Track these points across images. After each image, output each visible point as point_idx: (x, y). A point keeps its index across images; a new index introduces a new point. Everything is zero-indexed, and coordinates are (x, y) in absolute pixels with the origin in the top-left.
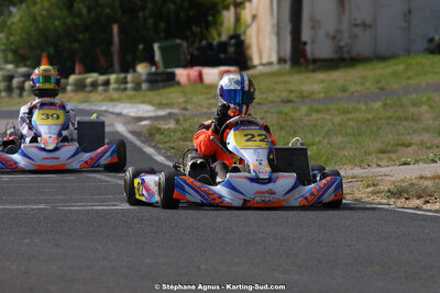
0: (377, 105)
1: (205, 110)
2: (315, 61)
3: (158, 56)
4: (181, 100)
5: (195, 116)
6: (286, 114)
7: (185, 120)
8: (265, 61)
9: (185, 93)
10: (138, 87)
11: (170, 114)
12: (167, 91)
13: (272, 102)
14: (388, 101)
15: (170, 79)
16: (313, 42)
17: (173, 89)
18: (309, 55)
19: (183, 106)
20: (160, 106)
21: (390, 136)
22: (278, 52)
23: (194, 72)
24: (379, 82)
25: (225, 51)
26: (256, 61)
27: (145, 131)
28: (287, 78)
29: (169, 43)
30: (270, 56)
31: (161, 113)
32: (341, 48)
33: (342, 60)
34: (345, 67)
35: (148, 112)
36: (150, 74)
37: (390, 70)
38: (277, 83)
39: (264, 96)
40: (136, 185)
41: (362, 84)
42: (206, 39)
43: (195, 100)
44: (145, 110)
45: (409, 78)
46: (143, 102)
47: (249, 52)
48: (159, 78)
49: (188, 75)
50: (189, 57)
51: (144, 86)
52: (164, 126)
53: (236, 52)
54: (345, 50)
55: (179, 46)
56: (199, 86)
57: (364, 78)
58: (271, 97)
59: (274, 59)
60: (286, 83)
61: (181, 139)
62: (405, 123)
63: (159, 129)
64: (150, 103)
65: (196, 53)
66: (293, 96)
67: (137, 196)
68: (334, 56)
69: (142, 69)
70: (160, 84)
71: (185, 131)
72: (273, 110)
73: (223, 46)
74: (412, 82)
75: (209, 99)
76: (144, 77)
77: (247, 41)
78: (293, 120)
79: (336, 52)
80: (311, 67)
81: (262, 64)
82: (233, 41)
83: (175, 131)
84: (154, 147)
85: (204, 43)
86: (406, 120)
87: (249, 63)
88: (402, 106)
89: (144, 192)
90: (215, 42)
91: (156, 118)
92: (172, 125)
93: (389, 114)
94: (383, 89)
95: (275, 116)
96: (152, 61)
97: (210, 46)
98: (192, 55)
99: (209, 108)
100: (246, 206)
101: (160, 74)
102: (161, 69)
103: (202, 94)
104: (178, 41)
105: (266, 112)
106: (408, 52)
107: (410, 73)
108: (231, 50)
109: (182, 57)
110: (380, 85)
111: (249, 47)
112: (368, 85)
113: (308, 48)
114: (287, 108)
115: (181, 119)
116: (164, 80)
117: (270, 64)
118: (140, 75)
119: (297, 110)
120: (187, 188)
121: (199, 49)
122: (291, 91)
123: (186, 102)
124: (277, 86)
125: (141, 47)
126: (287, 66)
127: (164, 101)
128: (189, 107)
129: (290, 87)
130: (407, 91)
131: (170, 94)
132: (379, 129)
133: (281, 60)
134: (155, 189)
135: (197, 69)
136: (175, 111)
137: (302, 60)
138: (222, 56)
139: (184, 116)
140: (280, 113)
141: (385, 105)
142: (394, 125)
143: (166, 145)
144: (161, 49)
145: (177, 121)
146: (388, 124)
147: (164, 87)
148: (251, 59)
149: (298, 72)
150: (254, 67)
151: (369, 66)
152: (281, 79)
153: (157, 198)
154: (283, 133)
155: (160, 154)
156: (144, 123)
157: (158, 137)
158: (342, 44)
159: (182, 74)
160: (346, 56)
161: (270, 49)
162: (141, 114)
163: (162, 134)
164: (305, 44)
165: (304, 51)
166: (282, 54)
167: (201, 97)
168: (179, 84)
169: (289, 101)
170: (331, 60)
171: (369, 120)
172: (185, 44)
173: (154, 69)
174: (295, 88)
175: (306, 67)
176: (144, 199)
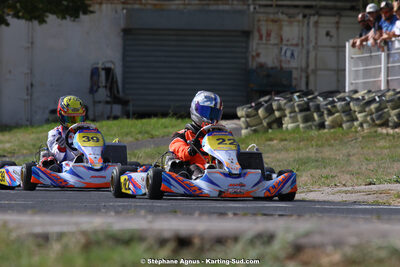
40: (122, 180)
67: (123, 190)
89: (131, 186)
100: (222, 196)
134: (142, 183)
153: (144, 190)
176: (130, 192)
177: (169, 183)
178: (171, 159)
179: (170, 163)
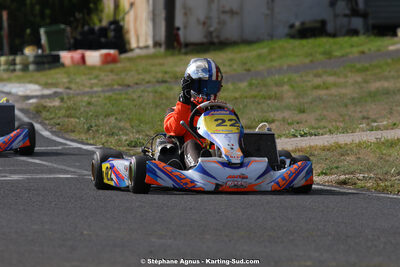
0: (244, 85)
1: (87, 90)
2: (187, 45)
3: (44, 40)
4: (65, 80)
5: (78, 94)
6: (161, 93)
7: (69, 99)
8: (142, 44)
9: (68, 74)
10: (25, 68)
11: (56, 93)
12: (53, 72)
13: (148, 82)
14: (254, 81)
15: (55, 61)
16: (185, 27)
17: (57, 70)
18: (182, 39)
19: (67, 85)
20: (46, 85)
21: (255, 113)
22: (154, 36)
23: (77, 54)
24: (245, 64)
25: (106, 36)
26: (133, 44)
27: (32, 108)
28: (161, 61)
29: (54, 28)
30: (146, 41)
31: (47, 92)
32: (211, 33)
33: (212, 44)
34: (215, 50)
35: (36, 90)
36: (37, 57)
37: (254, 53)
38: (153, 65)
39: (141, 77)
40: (104, 169)
41: (230, 66)
42: (89, 25)
43: (78, 80)
44: (32, 89)
45: (272, 60)
46: (30, 82)
47: (127, 36)
48: (45, 60)
49: (72, 58)
50: (72, 41)
51: (32, 67)
52: (49, 103)
53: (115, 37)
54: (214, 35)
55: (64, 30)
56: (82, 68)
57: (232, 60)
58: (148, 77)
59: (150, 43)
60: (161, 65)
61: (64, 116)
62: (269, 102)
63: (45, 107)
64: (37, 83)
65: (79, 37)
66: (167, 77)
67: (106, 181)
68: (205, 40)
69: (29, 51)
70: (47, 66)
71: (69, 108)
72: (150, 89)
73: (104, 31)
74: (275, 64)
75: (90, 79)
76: (31, 59)
77: (126, 26)
78: (167, 98)
79: (206, 37)
80: (183, 50)
81: (138, 47)
82: (112, 27)
83: (60, 108)
84: (40, 123)
85: (86, 28)
86: (270, 98)
87: (127, 47)
88: (265, 85)
89: (113, 176)
90: (97, 28)
91: (43, 97)
92: (57, 103)
93: (254, 93)
94: (249, 70)
95: (151, 94)
96: (38, 44)
97: (92, 31)
98: (75, 39)
99: (91, 88)
100: (219, 190)
101: (46, 56)
102: (47, 52)
103: (85, 74)
104: (63, 26)
105: (143, 91)
106: (271, 37)
107: (274, 56)
108: (111, 34)
109: (66, 41)
110: (247, 67)
111: (128, 32)
112: (235, 66)
113: (181, 33)
114: (162, 88)
115: (65, 97)
116: (49, 62)
117: (147, 47)
118: (27, 57)
119: (170, 89)
120: (159, 173)
121: (82, 33)
122: (166, 73)
123: (70, 82)
124: (153, 68)
125: (28, 31)
126: (162, 49)
127: (50, 81)
128: (73, 86)
129: (165, 68)
130: (270, 72)
131: (55, 75)
132: (245, 106)
133: (156, 44)
134: (125, 173)
135: (80, 52)
136: (59, 90)
137: (175, 44)
138: (103, 40)
139: (68, 94)
140: (156, 92)
141: (251, 85)
142: (259, 104)
143: (52, 122)
144: (46, 33)
145: (62, 100)
146: (254, 102)
147: (50, 69)
148: (129, 43)
149: (173, 55)
150: (132, 50)
151: (236, 49)
152: (157, 61)
153: (128, 183)
154: (158, 110)
155: (46, 129)
156: (31, 101)
157: (44, 114)
158: (212, 29)
159: (66, 56)
160: (216, 40)
161: (146, 34)
162: (28, 93)
163: (48, 111)
164: (178, 29)
165: (177, 35)
166: (157, 39)
167: (84, 77)
168: (63, 65)
169: (164, 82)
170: (202, 44)
171: (236, 98)
172: (68, 29)
173: (40, 51)
174: (168, 70)
175: (180, 51)
176: (112, 183)
177: (155, 174)
178: (161, 143)
179: (160, 148)
